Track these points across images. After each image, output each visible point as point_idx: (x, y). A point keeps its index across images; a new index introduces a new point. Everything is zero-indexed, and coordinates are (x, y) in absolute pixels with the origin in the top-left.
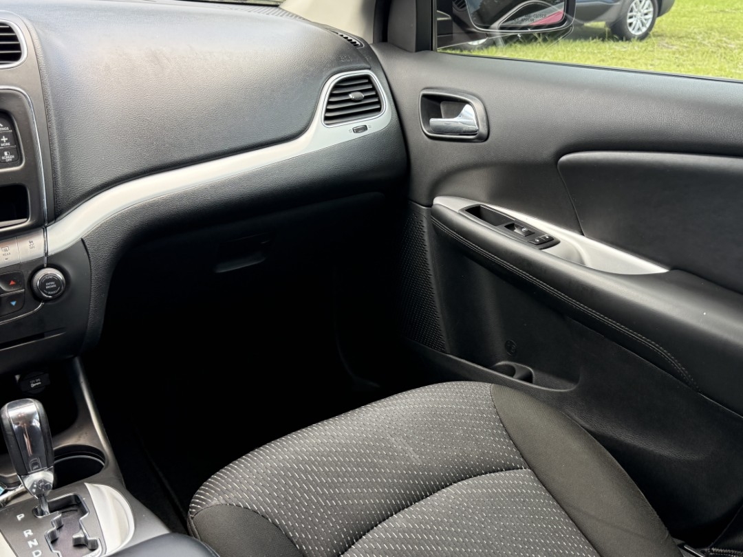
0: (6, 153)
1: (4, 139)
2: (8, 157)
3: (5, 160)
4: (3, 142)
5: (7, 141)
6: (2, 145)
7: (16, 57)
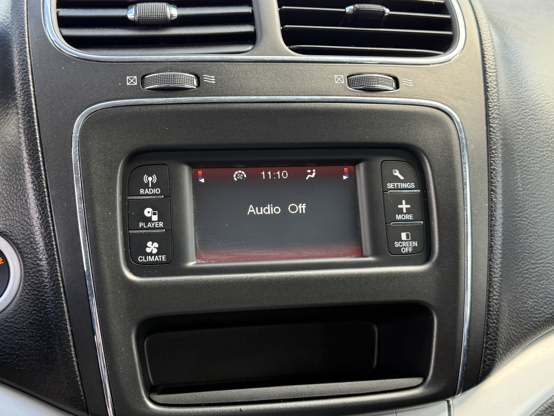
0: (404, 236)
1: (404, 206)
2: (406, 243)
3: (399, 248)
4: (400, 211)
5: (409, 211)
6: (399, 217)
7: (445, 44)
